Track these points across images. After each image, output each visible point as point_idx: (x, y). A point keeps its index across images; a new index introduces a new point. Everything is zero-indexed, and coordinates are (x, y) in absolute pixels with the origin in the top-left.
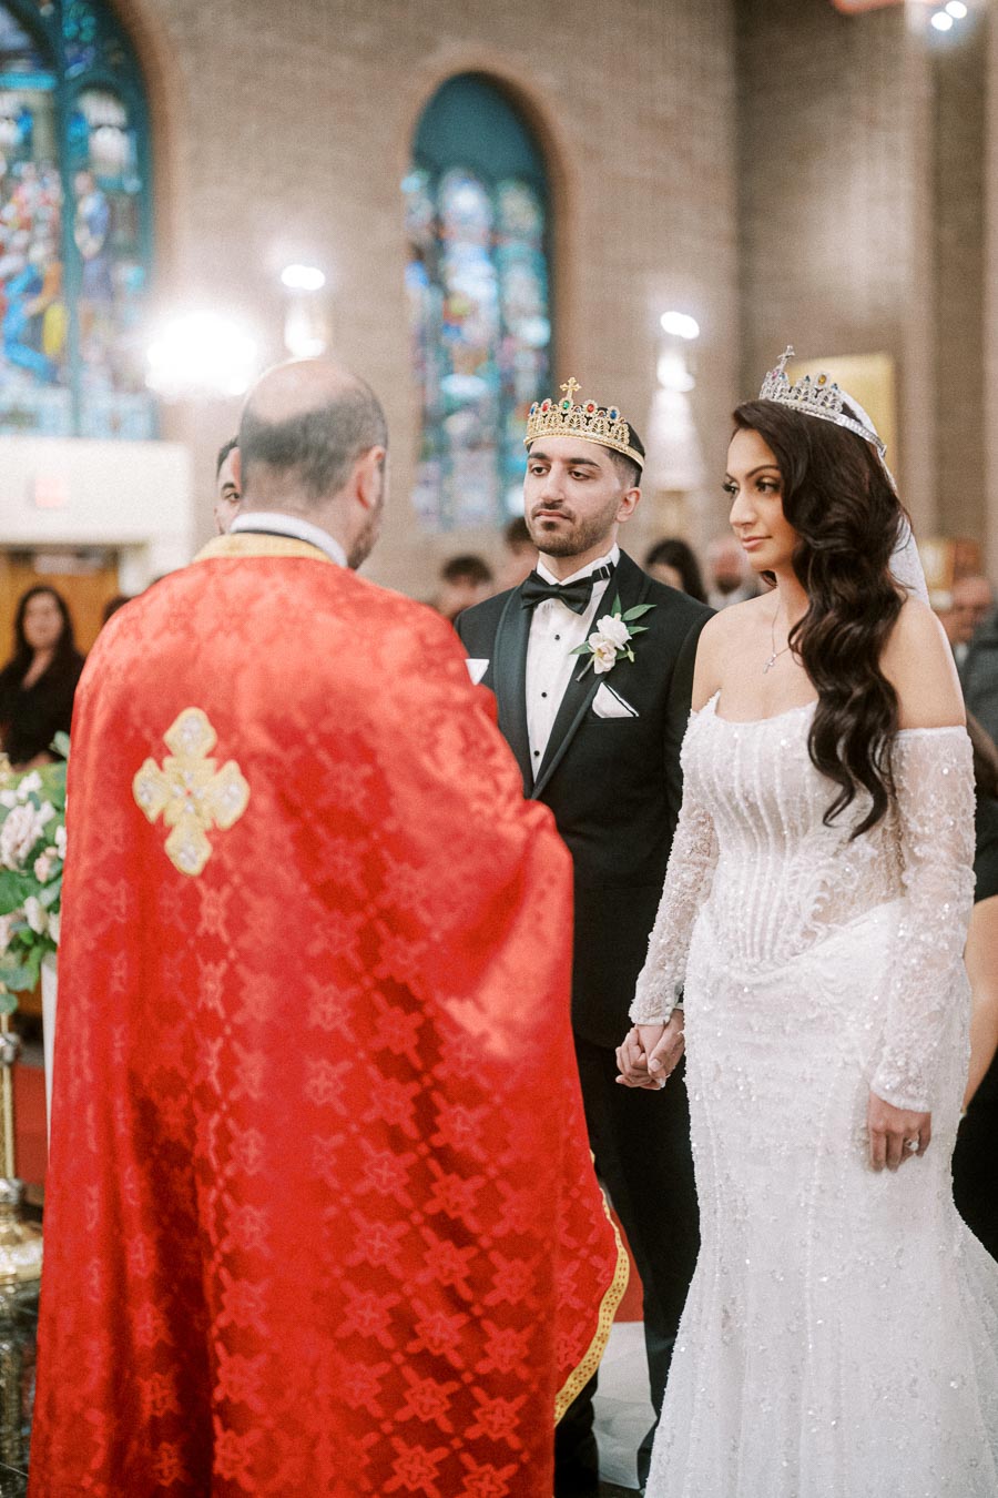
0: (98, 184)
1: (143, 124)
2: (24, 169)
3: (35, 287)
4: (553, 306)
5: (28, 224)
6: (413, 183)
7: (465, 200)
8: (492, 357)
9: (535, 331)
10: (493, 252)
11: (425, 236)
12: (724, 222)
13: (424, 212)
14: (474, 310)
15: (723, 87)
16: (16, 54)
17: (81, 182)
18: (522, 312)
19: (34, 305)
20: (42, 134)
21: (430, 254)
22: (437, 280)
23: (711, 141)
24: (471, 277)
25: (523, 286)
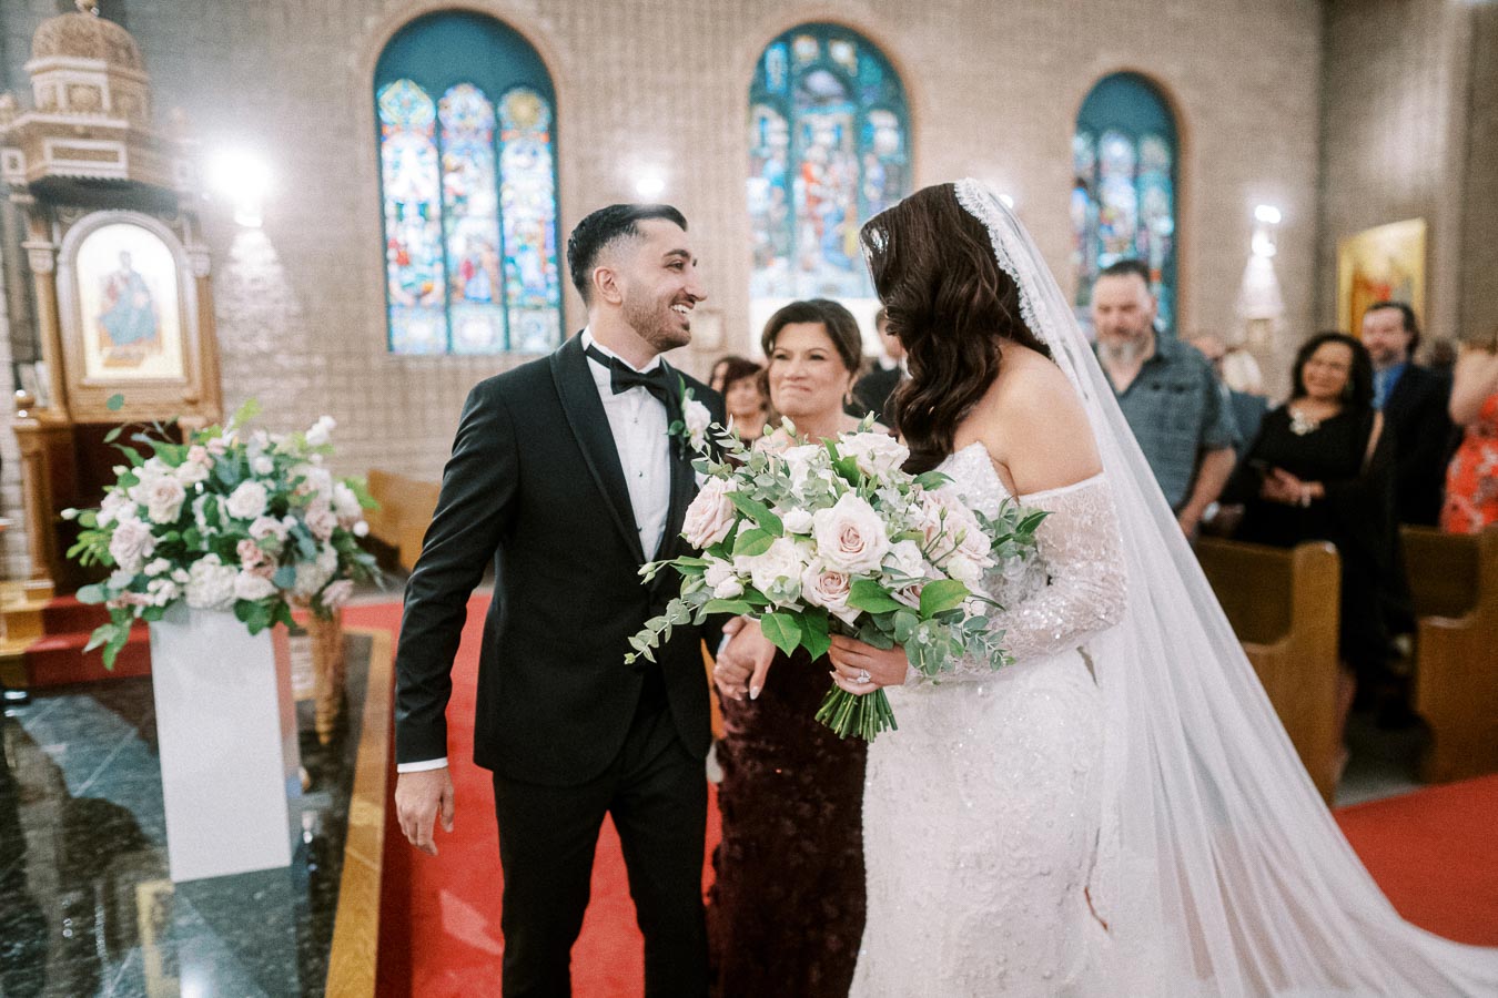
0: (880, 161)
1: (906, 126)
2: (837, 156)
3: (841, 218)
4: (1176, 209)
5: (837, 186)
6: (1079, 143)
7: (1117, 149)
8: (1133, 242)
9: (1164, 225)
10: (1135, 180)
11: (1088, 174)
12: (1308, 147)
13: (1088, 159)
14: (1122, 215)
15: (1311, 59)
16: (833, 96)
17: (869, 159)
18: (1155, 215)
19: (840, 229)
20: (848, 137)
21: (1089, 184)
22: (1096, 199)
23: (1300, 95)
24: (1119, 195)
25: (1156, 198)
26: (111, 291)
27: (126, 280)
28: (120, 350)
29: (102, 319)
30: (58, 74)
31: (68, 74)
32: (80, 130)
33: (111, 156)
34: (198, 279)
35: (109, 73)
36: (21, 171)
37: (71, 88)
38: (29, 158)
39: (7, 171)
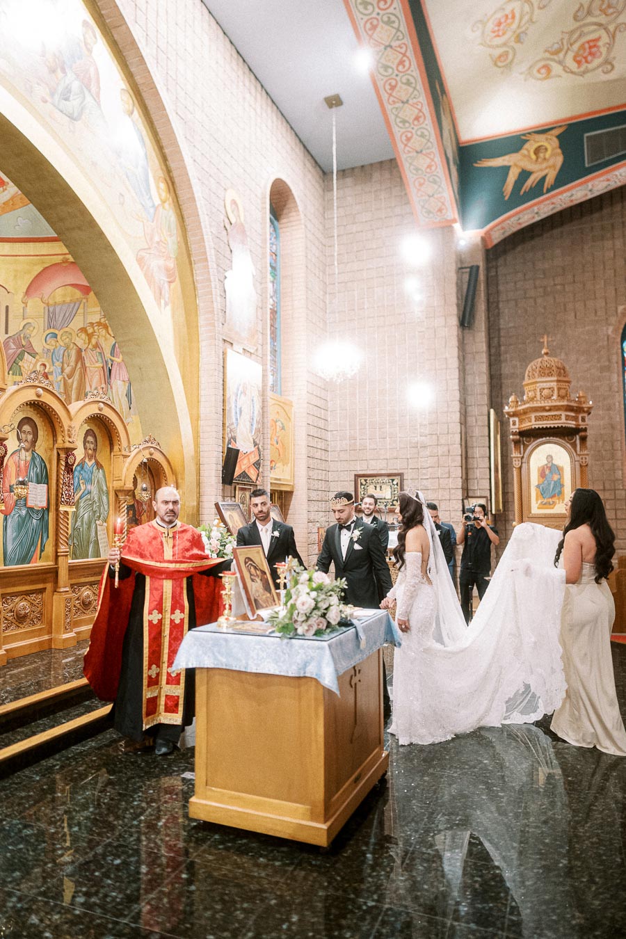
26: (542, 474)
27: (550, 468)
28: (545, 501)
29: (538, 486)
30: (538, 385)
31: (541, 384)
32: (547, 408)
33: (559, 417)
34: (581, 466)
35: (558, 381)
36: (517, 426)
37: (542, 390)
38: (521, 421)
39: (512, 426)
